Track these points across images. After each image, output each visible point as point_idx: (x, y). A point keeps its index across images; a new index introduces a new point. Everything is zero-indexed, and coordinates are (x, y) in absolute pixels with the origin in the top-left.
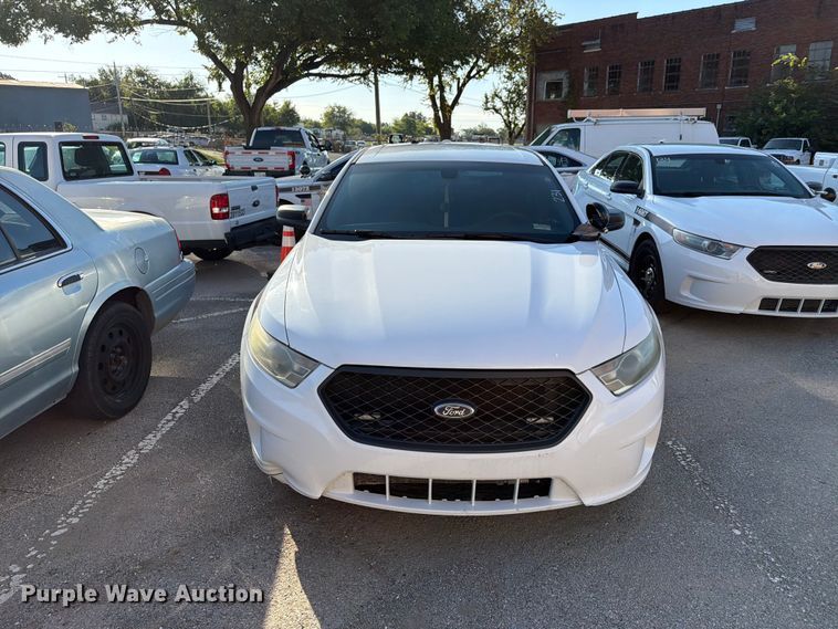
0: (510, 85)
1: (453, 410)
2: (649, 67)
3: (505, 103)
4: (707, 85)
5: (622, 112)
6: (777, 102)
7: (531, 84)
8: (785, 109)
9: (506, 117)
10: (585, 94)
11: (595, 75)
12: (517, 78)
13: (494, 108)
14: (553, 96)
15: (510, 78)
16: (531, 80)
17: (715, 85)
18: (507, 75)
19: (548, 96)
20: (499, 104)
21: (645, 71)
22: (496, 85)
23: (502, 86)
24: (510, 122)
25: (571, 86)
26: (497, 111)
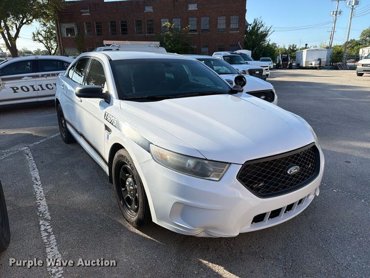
0: (45, 28)
1: (293, 170)
2: (113, 24)
3: (45, 38)
4: (139, 33)
5: (127, 42)
6: (167, 41)
7: (58, 28)
8: (170, 44)
9: (46, 45)
10: (86, 35)
11: (89, 26)
12: (49, 25)
13: (39, 40)
14: (69, 35)
15: (45, 25)
16: (57, 27)
17: (142, 33)
18: (43, 23)
19: (67, 35)
20: (41, 38)
21: (112, 26)
22: (37, 28)
23: (41, 29)
24: (49, 47)
25: (79, 30)
26: (41, 41)
